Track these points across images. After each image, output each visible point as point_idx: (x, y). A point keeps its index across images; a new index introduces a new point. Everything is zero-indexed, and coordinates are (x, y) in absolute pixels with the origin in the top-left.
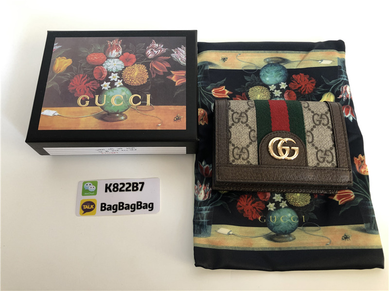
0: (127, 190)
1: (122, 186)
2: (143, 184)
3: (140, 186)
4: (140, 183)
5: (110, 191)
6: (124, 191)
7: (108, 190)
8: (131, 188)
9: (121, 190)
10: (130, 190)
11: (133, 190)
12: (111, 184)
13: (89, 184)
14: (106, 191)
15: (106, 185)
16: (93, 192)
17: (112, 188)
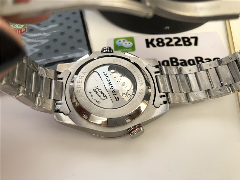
0: (177, 44)
1: (168, 40)
2: (196, 38)
3: (193, 41)
4: (192, 38)
5: (154, 46)
6: (172, 45)
7: (150, 46)
8: (181, 42)
9: (168, 44)
10: (181, 45)
11: (185, 45)
12: (152, 40)
13: (122, 40)
14: (148, 46)
15: (147, 40)
16: (129, 48)
17: (155, 43)
